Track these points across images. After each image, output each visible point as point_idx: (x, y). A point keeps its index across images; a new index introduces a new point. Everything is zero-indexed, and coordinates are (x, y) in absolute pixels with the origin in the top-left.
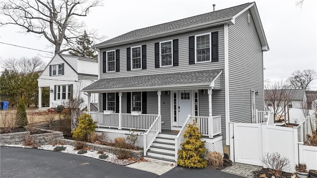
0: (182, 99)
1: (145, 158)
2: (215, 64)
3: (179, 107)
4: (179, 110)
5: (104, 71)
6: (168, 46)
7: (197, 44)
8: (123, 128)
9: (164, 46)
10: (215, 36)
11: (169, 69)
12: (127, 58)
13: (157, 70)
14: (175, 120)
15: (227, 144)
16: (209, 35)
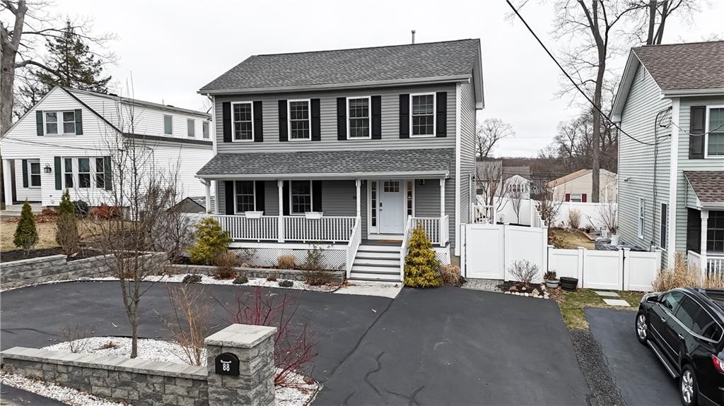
0: (385, 191)
1: (349, 281)
2: (441, 140)
3: (381, 205)
4: (381, 208)
5: (227, 138)
6: (362, 104)
7: (414, 108)
8: (287, 239)
9: (356, 104)
10: (442, 98)
11: (364, 144)
12: (280, 118)
13: (342, 143)
14: (374, 224)
15: (457, 254)
16: (432, 96)
